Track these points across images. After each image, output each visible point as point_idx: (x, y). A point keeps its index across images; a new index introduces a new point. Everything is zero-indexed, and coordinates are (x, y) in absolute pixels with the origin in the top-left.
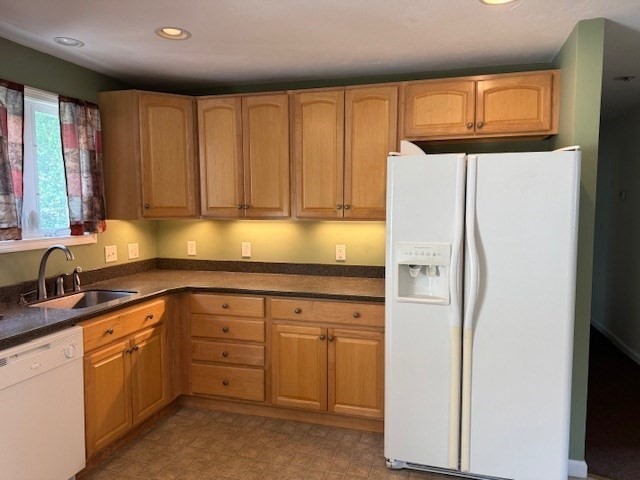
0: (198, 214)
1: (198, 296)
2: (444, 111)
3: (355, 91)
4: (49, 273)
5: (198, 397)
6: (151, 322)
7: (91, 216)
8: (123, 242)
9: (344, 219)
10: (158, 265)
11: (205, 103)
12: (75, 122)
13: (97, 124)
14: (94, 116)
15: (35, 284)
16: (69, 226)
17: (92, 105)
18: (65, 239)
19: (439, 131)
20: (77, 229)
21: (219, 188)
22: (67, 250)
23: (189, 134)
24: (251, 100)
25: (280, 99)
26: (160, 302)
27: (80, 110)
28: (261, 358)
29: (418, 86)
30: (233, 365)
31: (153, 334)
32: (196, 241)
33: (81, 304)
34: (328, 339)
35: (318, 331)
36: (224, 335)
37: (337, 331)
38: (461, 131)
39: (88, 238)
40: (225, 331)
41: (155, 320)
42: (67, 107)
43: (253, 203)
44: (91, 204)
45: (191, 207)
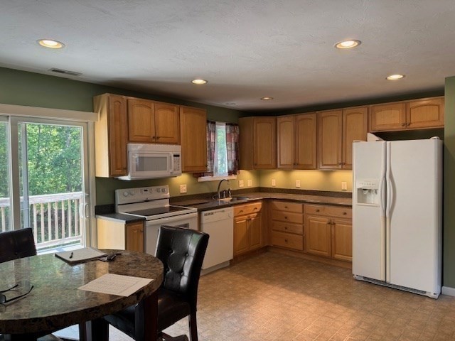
0: (276, 168)
1: (275, 202)
2: (390, 118)
3: (348, 110)
4: (221, 190)
5: (275, 247)
6: (256, 211)
7: (235, 169)
8: (246, 179)
9: (342, 169)
10: (259, 190)
11: (281, 119)
12: (231, 132)
13: (238, 132)
14: (237, 128)
15: (216, 193)
16: (227, 171)
17: (236, 125)
18: (227, 177)
19: (388, 127)
20: (230, 173)
21: (285, 156)
22: (228, 180)
23: (273, 133)
24: (300, 117)
25: (313, 116)
26: (260, 203)
27: (233, 127)
28: (302, 231)
29: (377, 107)
30: (290, 233)
31: (257, 216)
32: (276, 179)
33: (231, 200)
34: (331, 224)
35: (327, 220)
36: (285, 220)
37: (336, 221)
38: (399, 128)
39: (234, 177)
40: (286, 218)
41: (258, 210)
42: (228, 127)
43: (300, 162)
44: (235, 164)
45: (273, 164)
